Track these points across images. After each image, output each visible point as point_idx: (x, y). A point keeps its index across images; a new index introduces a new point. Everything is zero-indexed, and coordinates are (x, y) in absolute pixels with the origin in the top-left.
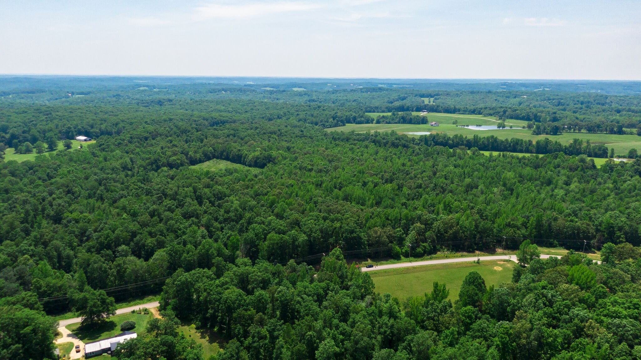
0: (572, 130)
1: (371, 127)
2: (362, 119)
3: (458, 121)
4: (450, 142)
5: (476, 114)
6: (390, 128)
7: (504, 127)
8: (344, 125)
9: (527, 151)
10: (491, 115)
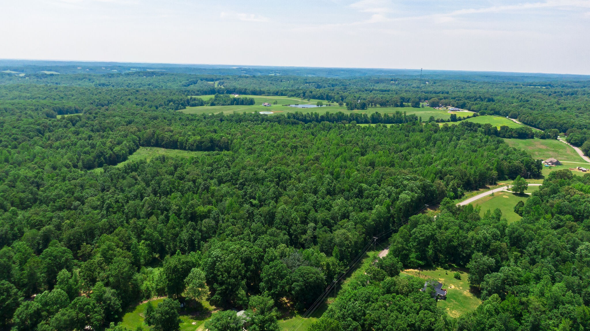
0: (370, 106)
1: (215, 109)
2: (196, 102)
3: (278, 101)
4: (308, 118)
5: (279, 95)
6: (232, 109)
7: (321, 105)
8: (185, 108)
9: (366, 122)
10: (292, 96)
